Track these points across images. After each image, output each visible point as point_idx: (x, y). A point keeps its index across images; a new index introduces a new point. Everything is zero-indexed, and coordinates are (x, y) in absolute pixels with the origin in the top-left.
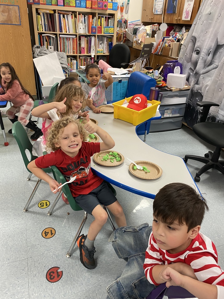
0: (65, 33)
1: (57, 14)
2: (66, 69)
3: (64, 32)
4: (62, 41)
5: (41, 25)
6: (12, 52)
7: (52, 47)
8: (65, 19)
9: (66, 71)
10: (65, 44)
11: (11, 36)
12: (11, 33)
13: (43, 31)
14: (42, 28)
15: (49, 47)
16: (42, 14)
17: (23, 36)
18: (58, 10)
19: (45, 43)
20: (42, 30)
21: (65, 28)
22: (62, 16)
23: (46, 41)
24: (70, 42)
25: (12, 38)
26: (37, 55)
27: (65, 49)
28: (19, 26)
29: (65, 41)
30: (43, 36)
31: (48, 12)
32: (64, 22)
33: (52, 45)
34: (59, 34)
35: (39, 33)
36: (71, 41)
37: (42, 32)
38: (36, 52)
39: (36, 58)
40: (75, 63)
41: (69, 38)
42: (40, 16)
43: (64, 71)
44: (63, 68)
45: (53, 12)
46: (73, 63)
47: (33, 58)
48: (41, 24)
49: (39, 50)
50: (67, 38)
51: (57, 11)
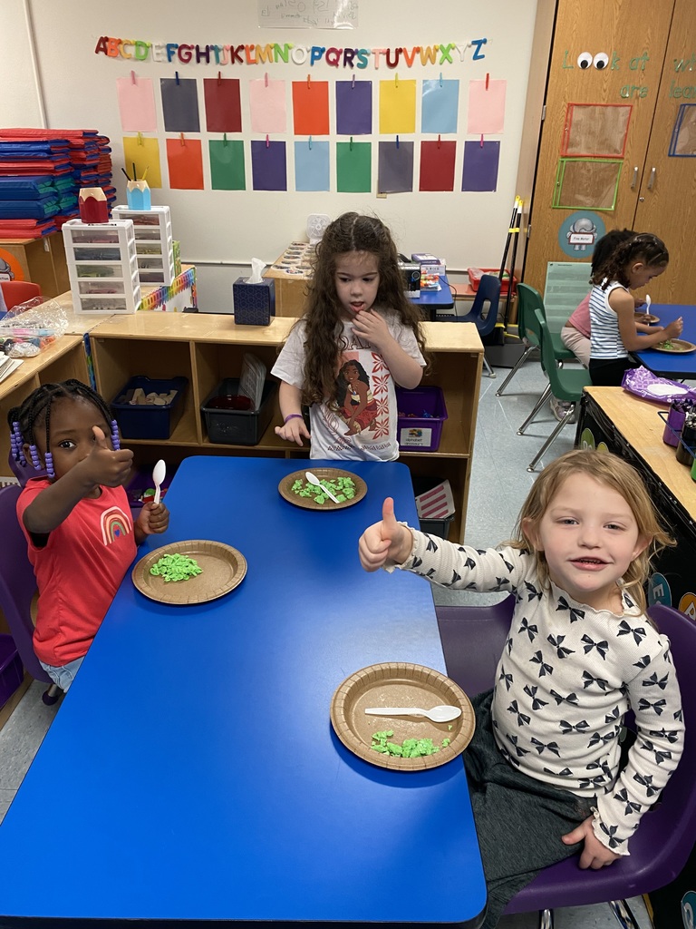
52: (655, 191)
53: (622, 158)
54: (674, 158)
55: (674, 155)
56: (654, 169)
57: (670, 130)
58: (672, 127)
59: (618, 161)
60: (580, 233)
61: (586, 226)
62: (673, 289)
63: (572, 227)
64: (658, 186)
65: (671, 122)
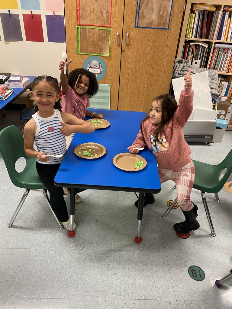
0: (225, 41)
1: (221, 13)
2: (216, 96)
3: (223, 40)
4: (216, 52)
5: (192, 29)
6: (146, 68)
7: (199, 62)
8: (230, 19)
9: (216, 99)
10: (218, 58)
11: (150, 46)
12: (150, 41)
13: (192, 37)
14: (192, 34)
15: (195, 61)
16: (197, 12)
17: (167, 46)
18: (225, 6)
19: (191, 55)
20: (190, 37)
21: (227, 34)
22: (227, 15)
23: (192, 53)
24: (227, 55)
25: (150, 48)
26: (179, 74)
27: (217, 64)
28: (165, 31)
29: (220, 53)
30: (190, 45)
31: (208, 8)
32: (228, 24)
33: (199, 58)
34: (216, 43)
35: (186, 41)
36: (230, 53)
37: (190, 39)
38: (177, 69)
39: (177, 78)
40: (225, 86)
41: (228, 49)
42: (194, 15)
43: (213, 100)
44: (213, 95)
45: (214, 9)
46: (222, 86)
47: (172, 79)
48: (192, 27)
49: (182, 65)
50: (224, 49)
51: (223, 7)
52: (130, 46)
53: (110, 27)
54: (138, 29)
55: (137, 27)
56: (127, 35)
57: (134, 12)
58: (135, 10)
59: (108, 29)
60: (93, 68)
61: (96, 64)
62: (144, 98)
63: (89, 64)
64: (131, 44)
65: (134, 8)
